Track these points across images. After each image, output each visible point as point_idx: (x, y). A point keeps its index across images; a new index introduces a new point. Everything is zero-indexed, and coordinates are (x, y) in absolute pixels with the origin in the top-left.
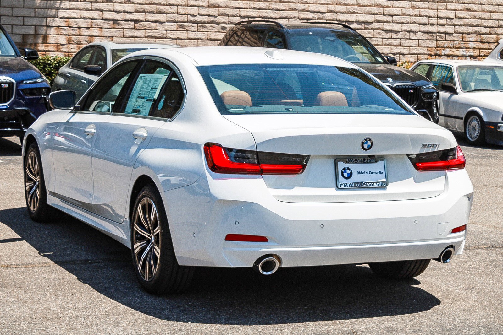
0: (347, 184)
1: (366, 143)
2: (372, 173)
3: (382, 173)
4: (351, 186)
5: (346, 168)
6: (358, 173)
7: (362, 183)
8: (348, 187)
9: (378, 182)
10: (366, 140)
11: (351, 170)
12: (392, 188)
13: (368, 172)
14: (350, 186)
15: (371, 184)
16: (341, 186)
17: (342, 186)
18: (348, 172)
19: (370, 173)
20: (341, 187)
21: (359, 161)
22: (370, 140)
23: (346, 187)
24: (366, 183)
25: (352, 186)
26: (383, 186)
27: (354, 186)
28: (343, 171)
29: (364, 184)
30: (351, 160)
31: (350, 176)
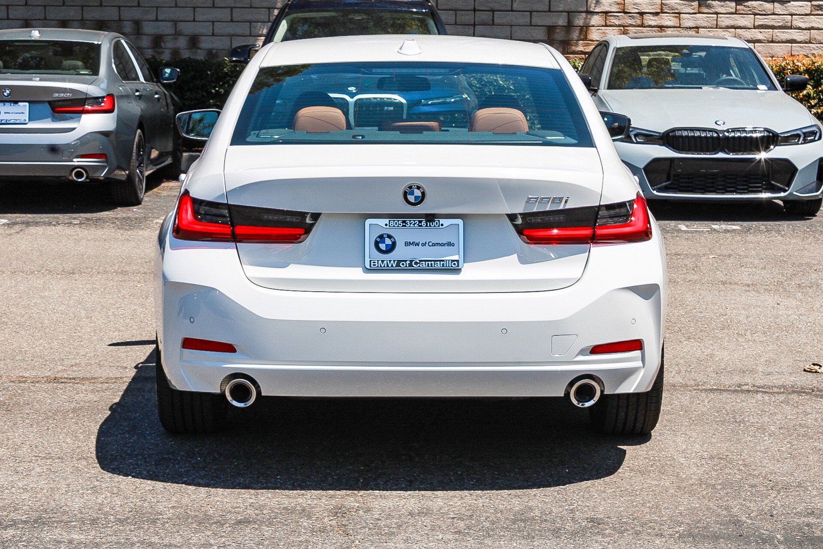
0: (383, 261)
1: (412, 193)
2: (434, 245)
3: (453, 245)
4: (390, 266)
5: (385, 236)
6: (407, 244)
7: (411, 261)
8: (384, 266)
9: (443, 261)
10: (410, 187)
11: (394, 238)
12: (471, 271)
13: (426, 243)
14: (388, 266)
15: (428, 264)
16: (372, 266)
17: (374, 265)
18: (388, 241)
19: (430, 244)
20: (370, 267)
21: (410, 224)
22: (418, 188)
23: (381, 267)
24: (420, 261)
25: (392, 266)
26: (452, 266)
27: (396, 267)
28: (378, 240)
29: (416, 263)
30: (394, 221)
31: (391, 248)
